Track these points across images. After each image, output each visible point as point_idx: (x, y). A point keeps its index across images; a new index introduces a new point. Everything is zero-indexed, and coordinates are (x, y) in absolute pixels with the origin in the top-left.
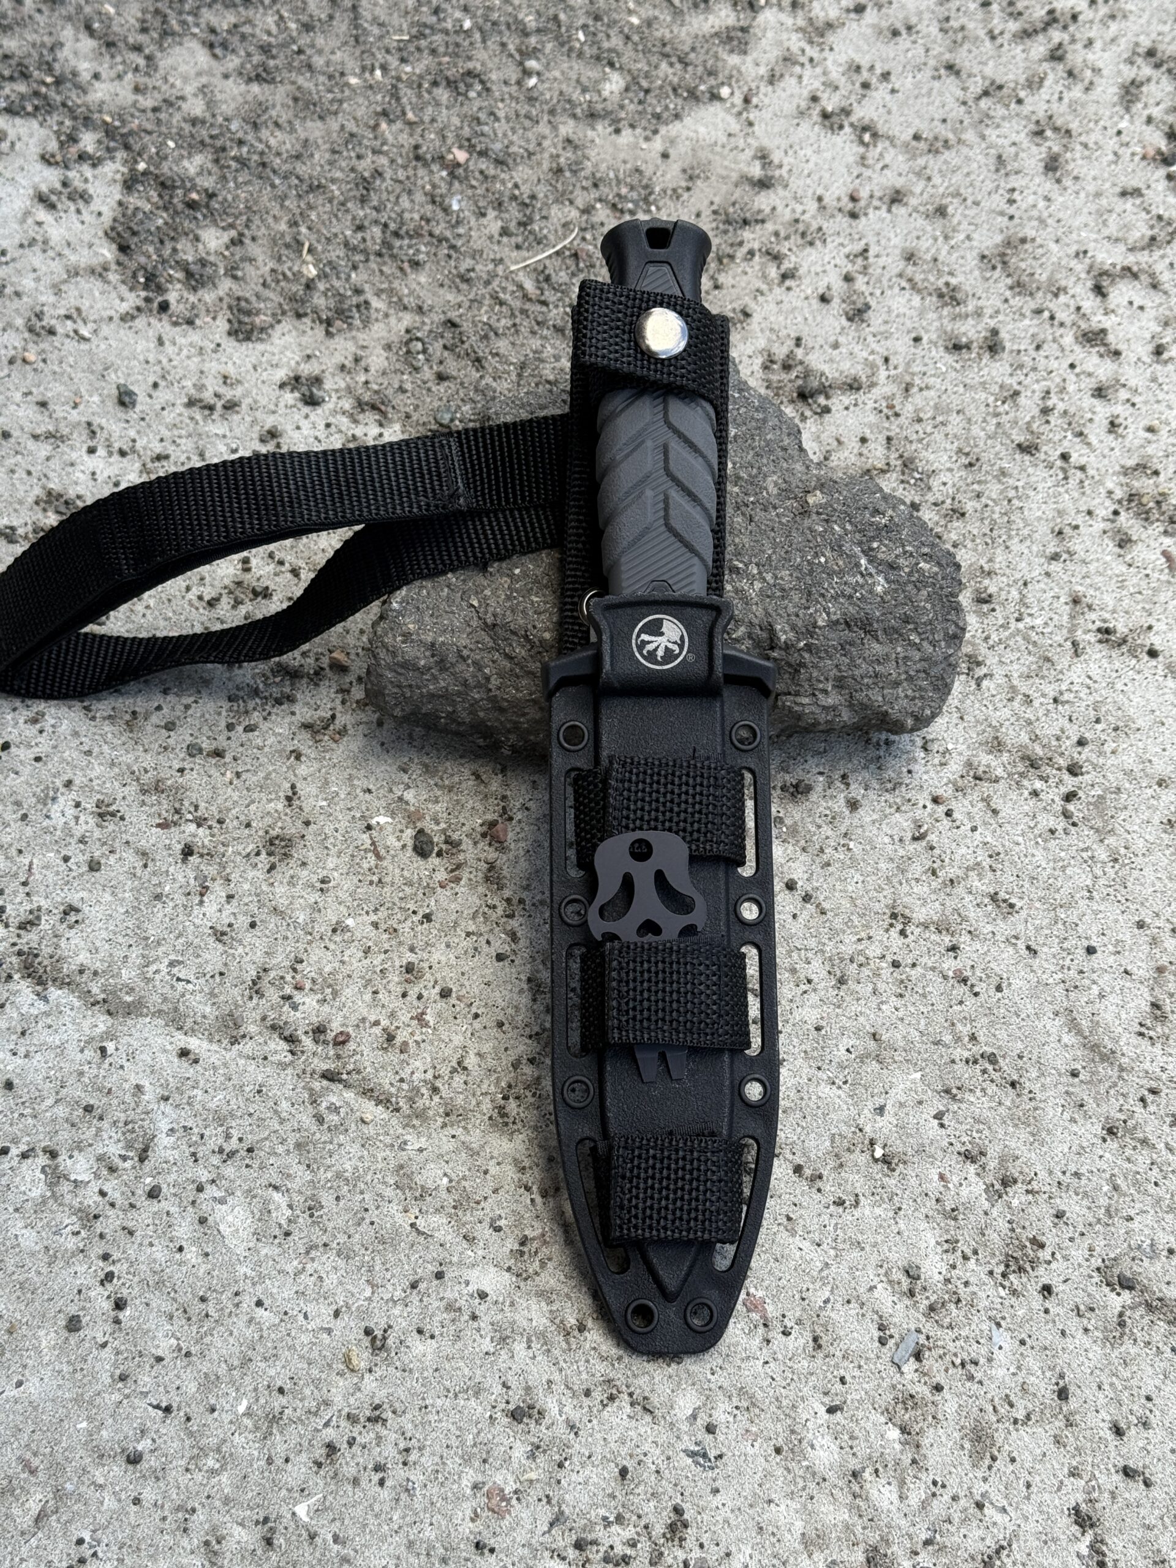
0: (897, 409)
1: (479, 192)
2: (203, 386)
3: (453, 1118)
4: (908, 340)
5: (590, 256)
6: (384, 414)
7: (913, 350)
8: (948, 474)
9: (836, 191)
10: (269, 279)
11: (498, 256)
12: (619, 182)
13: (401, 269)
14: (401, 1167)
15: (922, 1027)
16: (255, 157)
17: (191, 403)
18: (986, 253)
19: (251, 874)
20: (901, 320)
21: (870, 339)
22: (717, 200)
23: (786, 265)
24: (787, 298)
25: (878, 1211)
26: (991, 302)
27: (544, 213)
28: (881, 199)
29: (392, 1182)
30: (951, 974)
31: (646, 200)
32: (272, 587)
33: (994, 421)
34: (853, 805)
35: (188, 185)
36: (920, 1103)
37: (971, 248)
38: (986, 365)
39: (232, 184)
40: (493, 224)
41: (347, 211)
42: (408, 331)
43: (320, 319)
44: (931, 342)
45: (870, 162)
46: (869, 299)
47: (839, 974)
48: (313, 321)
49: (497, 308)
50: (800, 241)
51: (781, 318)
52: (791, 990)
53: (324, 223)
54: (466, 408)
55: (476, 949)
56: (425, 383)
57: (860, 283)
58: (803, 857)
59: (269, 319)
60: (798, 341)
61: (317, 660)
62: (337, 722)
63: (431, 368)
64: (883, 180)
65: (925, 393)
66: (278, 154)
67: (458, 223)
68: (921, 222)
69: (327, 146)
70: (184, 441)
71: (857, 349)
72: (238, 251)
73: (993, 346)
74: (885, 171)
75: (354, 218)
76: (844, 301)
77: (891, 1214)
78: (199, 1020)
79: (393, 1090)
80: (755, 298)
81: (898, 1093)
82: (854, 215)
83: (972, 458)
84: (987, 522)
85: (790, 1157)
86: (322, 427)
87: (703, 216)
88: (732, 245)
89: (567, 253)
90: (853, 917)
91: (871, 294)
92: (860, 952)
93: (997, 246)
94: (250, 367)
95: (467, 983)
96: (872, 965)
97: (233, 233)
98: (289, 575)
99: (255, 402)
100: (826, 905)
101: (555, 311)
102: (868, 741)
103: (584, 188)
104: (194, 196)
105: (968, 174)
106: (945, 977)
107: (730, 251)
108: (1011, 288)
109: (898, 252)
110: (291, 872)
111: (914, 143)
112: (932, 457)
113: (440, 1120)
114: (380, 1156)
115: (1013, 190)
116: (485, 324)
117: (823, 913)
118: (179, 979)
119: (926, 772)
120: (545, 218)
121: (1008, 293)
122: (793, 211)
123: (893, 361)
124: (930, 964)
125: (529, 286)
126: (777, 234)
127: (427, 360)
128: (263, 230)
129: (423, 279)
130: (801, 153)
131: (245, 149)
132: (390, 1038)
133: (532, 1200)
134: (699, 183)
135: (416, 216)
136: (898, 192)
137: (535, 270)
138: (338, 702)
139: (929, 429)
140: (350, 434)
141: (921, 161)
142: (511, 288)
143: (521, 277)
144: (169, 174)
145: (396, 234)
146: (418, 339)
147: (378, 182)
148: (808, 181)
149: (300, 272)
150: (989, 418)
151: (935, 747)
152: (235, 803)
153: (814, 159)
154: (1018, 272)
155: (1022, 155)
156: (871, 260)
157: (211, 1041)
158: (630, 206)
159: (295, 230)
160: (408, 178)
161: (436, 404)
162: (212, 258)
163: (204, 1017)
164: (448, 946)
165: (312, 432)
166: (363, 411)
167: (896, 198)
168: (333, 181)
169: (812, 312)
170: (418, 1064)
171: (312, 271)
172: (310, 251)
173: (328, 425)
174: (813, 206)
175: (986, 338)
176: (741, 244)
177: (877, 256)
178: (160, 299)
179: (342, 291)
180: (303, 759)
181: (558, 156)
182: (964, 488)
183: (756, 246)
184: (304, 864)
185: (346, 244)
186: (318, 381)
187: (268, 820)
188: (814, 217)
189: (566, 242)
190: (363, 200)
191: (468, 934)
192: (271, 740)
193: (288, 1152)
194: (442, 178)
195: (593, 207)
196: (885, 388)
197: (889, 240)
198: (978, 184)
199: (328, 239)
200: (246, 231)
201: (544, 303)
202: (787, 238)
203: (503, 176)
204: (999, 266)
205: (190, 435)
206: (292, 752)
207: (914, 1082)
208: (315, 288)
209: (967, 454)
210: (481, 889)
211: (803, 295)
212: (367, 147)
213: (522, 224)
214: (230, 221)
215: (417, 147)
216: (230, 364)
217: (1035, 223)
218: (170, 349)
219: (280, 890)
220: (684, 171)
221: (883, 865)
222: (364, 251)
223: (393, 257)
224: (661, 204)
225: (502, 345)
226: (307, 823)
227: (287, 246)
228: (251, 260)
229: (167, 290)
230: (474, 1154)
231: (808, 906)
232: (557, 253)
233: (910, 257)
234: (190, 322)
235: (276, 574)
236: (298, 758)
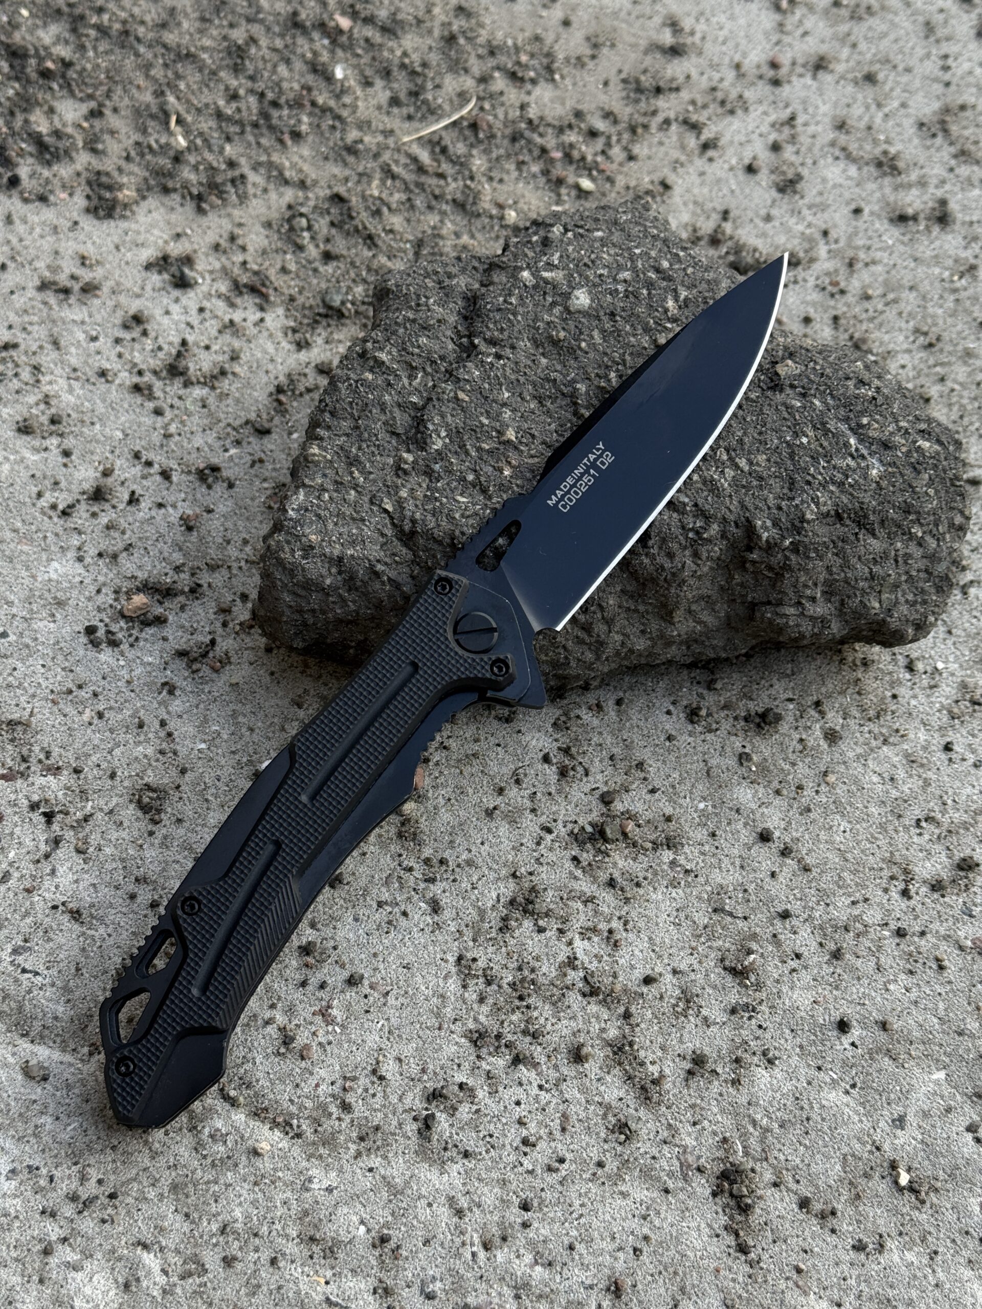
0: (843, 285)
1: (363, 61)
2: (59, 267)
3: (368, 1144)
4: (846, 211)
5: (490, 127)
6: (265, 297)
7: (854, 223)
8: (906, 356)
9: (755, 57)
10: (133, 153)
11: (389, 127)
12: (517, 49)
13: (281, 142)
14: (306, 1213)
15: (942, 1013)
16: (117, 26)
17: (44, 286)
18: (925, 120)
19: (114, 835)
20: (837, 191)
21: (805, 212)
22: (626, 69)
23: (706, 135)
24: (710, 169)
25: (910, 1256)
26: (937, 171)
27: (437, 81)
28: (804, 66)
29: (295, 1234)
30: (969, 943)
31: (549, 69)
32: (139, 491)
33: (952, 298)
34: (832, 737)
35: (42, 53)
36: (949, 1110)
37: (908, 116)
38: (937, 238)
39: (91, 54)
40: (380, 93)
41: (219, 80)
42: (290, 207)
43: (190, 194)
44: (872, 213)
45: (789, 28)
46: (800, 169)
47: (833, 947)
48: (183, 197)
49: (389, 182)
50: (720, 111)
51: (706, 190)
52: (776, 967)
53: (193, 93)
54: (359, 290)
55: (389, 923)
56: (310, 262)
57: (788, 153)
58: (777, 801)
59: (134, 194)
60: (725, 215)
61: (193, 575)
62: (217, 648)
63: (317, 246)
64: (805, 47)
65: (873, 268)
66: (143, 23)
67: (344, 91)
68: (850, 89)
69: (196, 15)
70: (36, 327)
71: (792, 221)
72: (97, 123)
73: (943, 218)
74: (808, 39)
75: (227, 88)
76: (772, 172)
77: (925, 1261)
78: (49, 1022)
79: (294, 1109)
80: (675, 169)
81: (920, 1098)
82: (776, 83)
83: (932, 338)
84: (955, 408)
85: (794, 1186)
86: (194, 312)
87: (612, 84)
88: (645, 114)
89: (465, 123)
90: (845, 874)
91: (802, 164)
92: (858, 918)
93: (935, 113)
94: (112, 247)
95: (381, 966)
96: (872, 936)
97: (93, 104)
98: (158, 478)
99: (118, 284)
100: (809, 860)
101: (453, 185)
102: (842, 661)
103: (480, 57)
104: (50, 65)
105: (896, 41)
106: (961, 948)
107: (645, 120)
108: (955, 156)
109: (827, 120)
110: (164, 831)
111: (835, 10)
112: (886, 338)
113: (353, 1147)
114: (279, 1197)
115: (946, 57)
116: (374, 198)
117: (807, 869)
118: (24, 971)
119: (915, 697)
120: (438, 86)
121: (953, 162)
122: (710, 79)
123: (833, 234)
124: (942, 932)
125: (425, 157)
126: (693, 102)
127: (312, 238)
128: (126, 101)
129: (306, 152)
130: (714, 20)
131: (106, 17)
132: (287, 1040)
133: (474, 1254)
134: (605, 51)
135: (296, 86)
136: (822, 58)
137: (430, 141)
138: (218, 624)
139: (880, 307)
140: (227, 319)
141: (844, 28)
142: (404, 160)
143: (416, 150)
144: (23, 43)
145: (275, 104)
146: (302, 215)
147: (253, 50)
148: (724, 48)
149: (168, 144)
150: (946, 295)
151: (920, 666)
152: (96, 747)
153: (728, 25)
154: (962, 140)
155: (953, 22)
156: (800, 129)
157: (64, 1051)
158: (532, 74)
159: (161, 99)
160: (286, 46)
161: (324, 285)
162: (69, 130)
163: (56, 1018)
164: (356, 920)
165: (183, 318)
166: (241, 293)
167: (820, 65)
168: (203, 49)
169: (738, 183)
170: (322, 1073)
171: (182, 142)
172: (178, 122)
173: (201, 310)
174: (730, 75)
175: (934, 209)
176: (654, 113)
177: (806, 124)
178: (9, 174)
179: (215, 164)
180: (178, 692)
181: (450, 24)
182: (926, 371)
183: (672, 115)
184: (179, 821)
185: (219, 115)
186: (188, 260)
187: (136, 768)
188: (733, 85)
189: (464, 112)
190: (237, 69)
191: (380, 904)
192: (138, 671)
193: (161, 1196)
194: (324, 46)
195: (492, 77)
196: (825, 264)
197: (817, 107)
198: (907, 50)
199: (199, 110)
200: (108, 103)
201: (442, 176)
202: (705, 106)
203: (390, 44)
204: (940, 135)
205: (43, 322)
206: (164, 684)
207: (937, 1083)
208: (187, 162)
209: (926, 334)
210: (395, 848)
211: (726, 166)
212: (240, 15)
213: (414, 94)
214: (90, 91)
215: (295, 14)
216: (89, 244)
217: (974, 90)
218: (20, 228)
219: (150, 853)
220: (588, 39)
221: (874, 810)
222: (240, 123)
223: (271, 128)
224: (565, 71)
225: (396, 221)
226: (183, 771)
227: (153, 117)
228: (112, 133)
229: (17, 165)
230: (396, 1192)
231: (789, 861)
232: (454, 123)
233: (841, 126)
234: (43, 199)
235: (144, 477)
236: (171, 692)
